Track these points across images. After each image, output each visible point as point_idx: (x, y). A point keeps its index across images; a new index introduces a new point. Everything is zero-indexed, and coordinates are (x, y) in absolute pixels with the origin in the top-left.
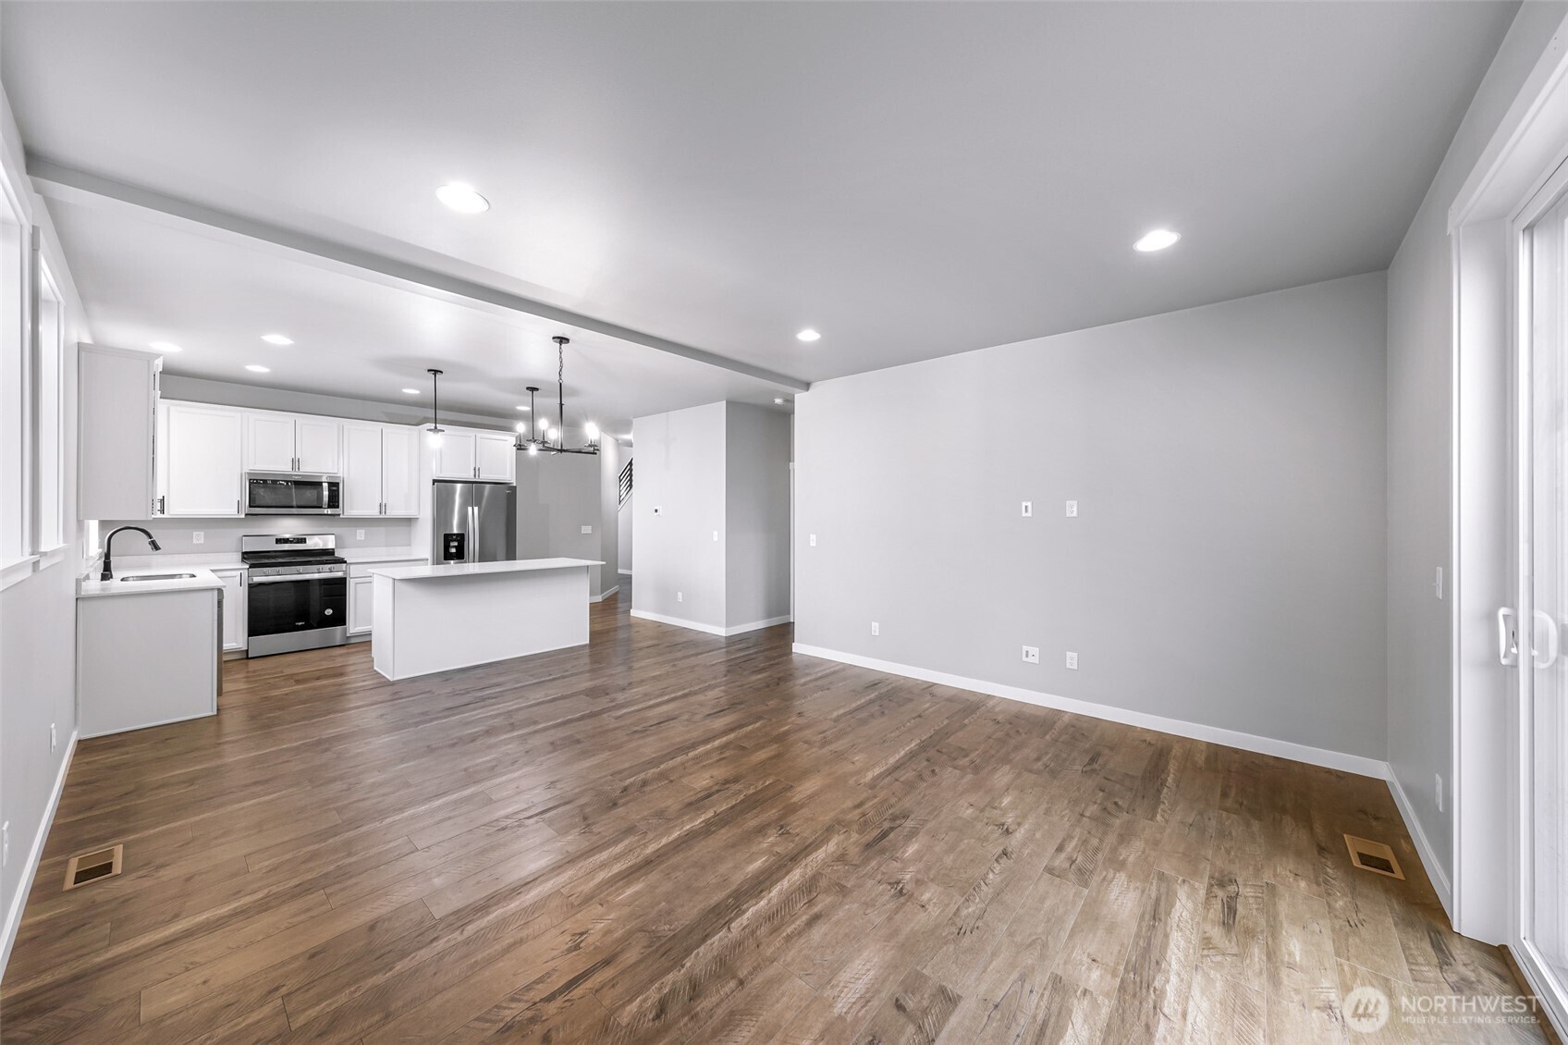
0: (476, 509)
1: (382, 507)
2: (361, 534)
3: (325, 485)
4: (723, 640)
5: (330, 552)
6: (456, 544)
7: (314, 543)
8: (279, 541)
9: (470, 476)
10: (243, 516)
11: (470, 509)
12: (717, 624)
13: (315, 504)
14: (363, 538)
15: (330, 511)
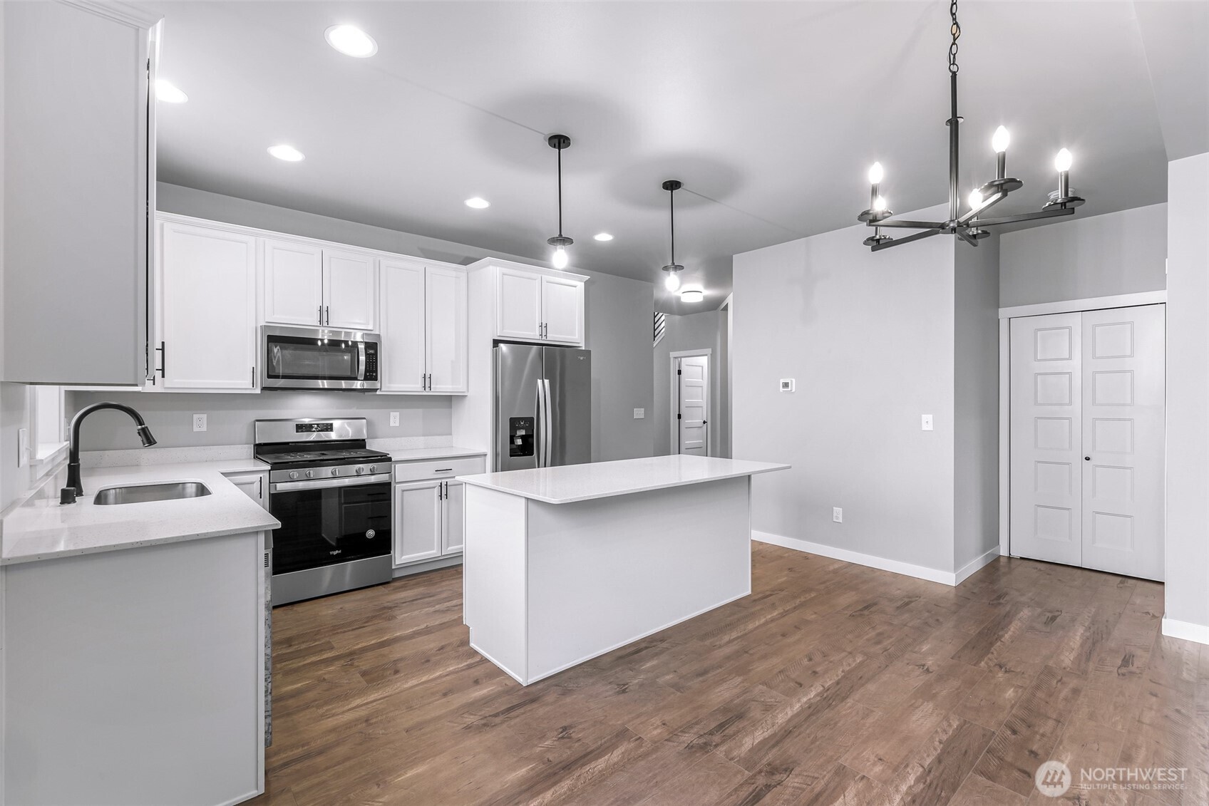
0: (547, 382)
1: (427, 379)
2: (395, 418)
3: (361, 347)
4: (954, 590)
5: (359, 444)
6: (523, 432)
7: (341, 430)
8: (301, 428)
9: (533, 335)
10: (258, 391)
11: (540, 382)
12: (944, 567)
13: (349, 374)
14: (397, 424)
15: (367, 385)
